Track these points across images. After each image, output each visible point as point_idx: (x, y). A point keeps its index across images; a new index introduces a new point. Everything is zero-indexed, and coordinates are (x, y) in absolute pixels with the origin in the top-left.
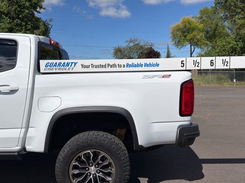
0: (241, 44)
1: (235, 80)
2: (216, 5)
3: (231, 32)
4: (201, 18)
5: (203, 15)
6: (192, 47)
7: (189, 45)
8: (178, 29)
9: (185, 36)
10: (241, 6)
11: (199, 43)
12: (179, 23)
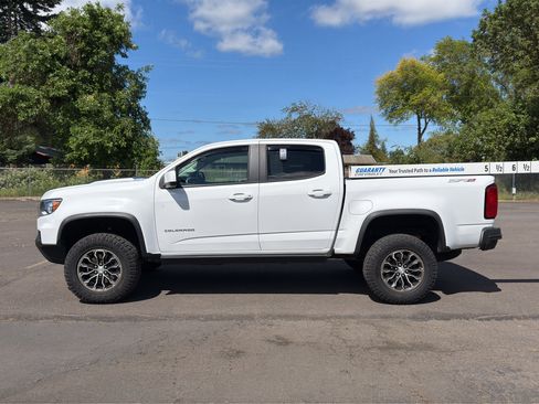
0: (524, 118)
1: (514, 190)
2: (475, 41)
3: (502, 89)
4: (439, 59)
5: (444, 54)
6: (422, 121)
7: (416, 116)
8: (392, 83)
9: (407, 99)
10: (525, 44)
11: (437, 112)
12: (395, 71)
